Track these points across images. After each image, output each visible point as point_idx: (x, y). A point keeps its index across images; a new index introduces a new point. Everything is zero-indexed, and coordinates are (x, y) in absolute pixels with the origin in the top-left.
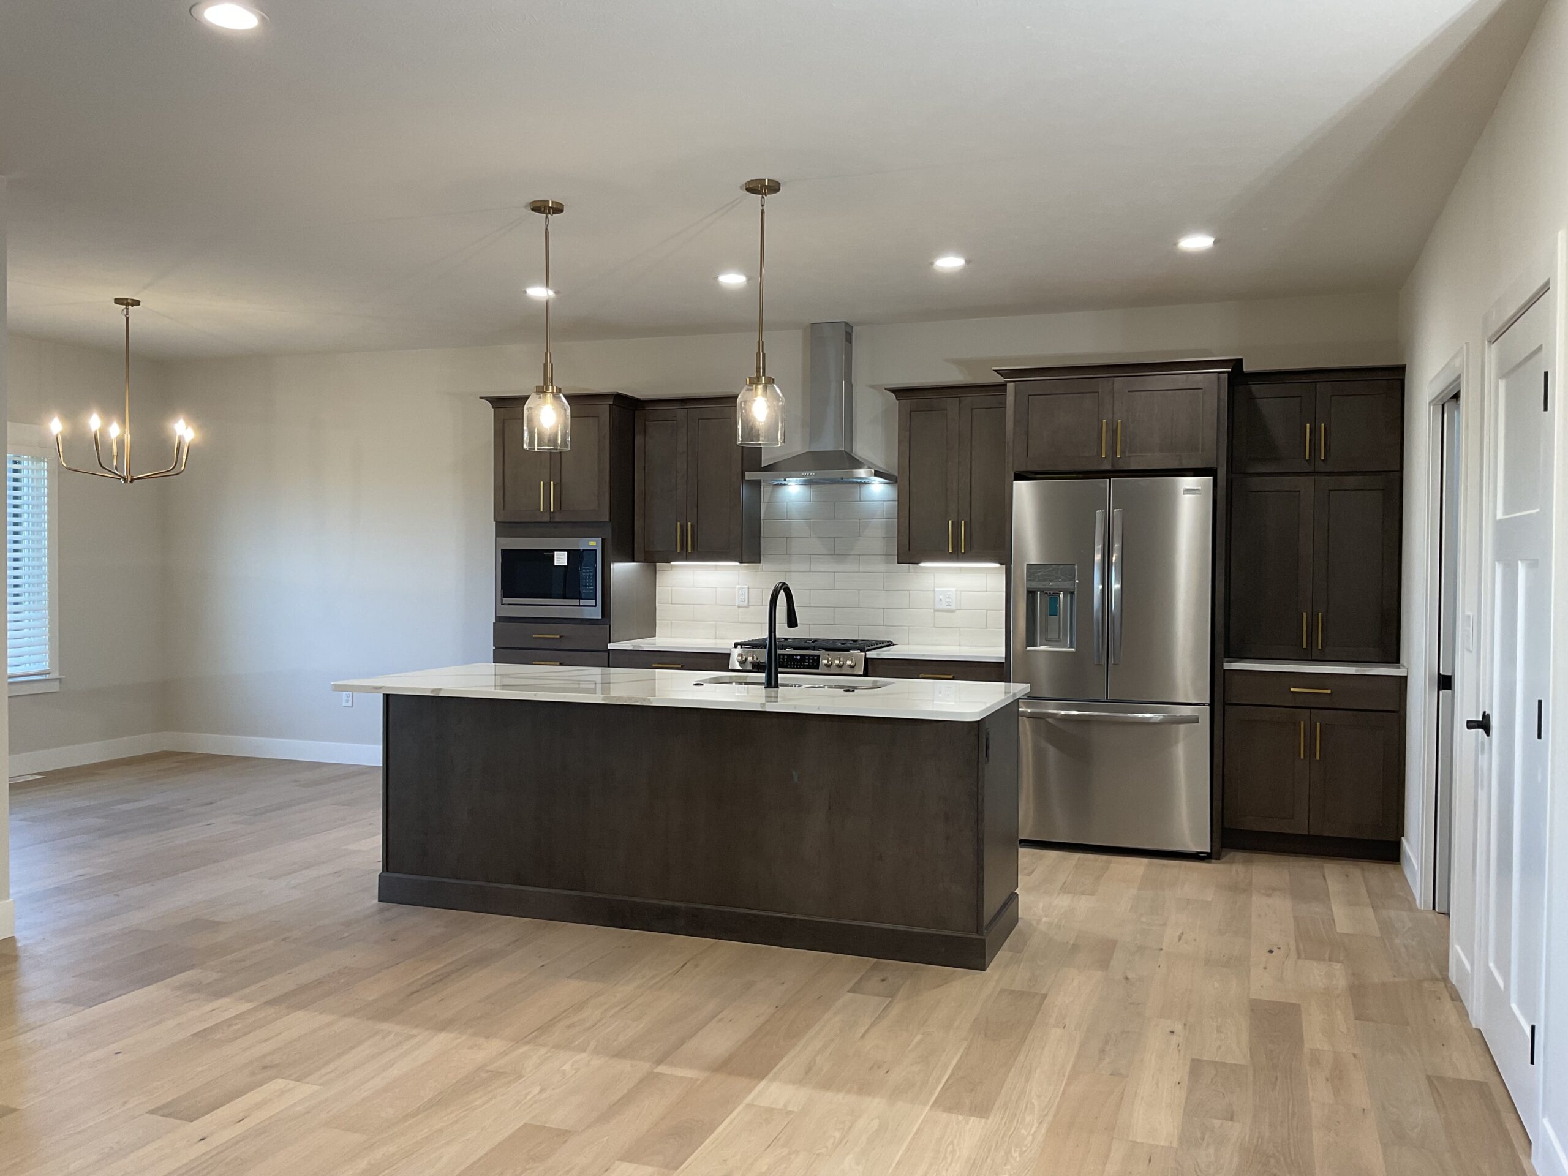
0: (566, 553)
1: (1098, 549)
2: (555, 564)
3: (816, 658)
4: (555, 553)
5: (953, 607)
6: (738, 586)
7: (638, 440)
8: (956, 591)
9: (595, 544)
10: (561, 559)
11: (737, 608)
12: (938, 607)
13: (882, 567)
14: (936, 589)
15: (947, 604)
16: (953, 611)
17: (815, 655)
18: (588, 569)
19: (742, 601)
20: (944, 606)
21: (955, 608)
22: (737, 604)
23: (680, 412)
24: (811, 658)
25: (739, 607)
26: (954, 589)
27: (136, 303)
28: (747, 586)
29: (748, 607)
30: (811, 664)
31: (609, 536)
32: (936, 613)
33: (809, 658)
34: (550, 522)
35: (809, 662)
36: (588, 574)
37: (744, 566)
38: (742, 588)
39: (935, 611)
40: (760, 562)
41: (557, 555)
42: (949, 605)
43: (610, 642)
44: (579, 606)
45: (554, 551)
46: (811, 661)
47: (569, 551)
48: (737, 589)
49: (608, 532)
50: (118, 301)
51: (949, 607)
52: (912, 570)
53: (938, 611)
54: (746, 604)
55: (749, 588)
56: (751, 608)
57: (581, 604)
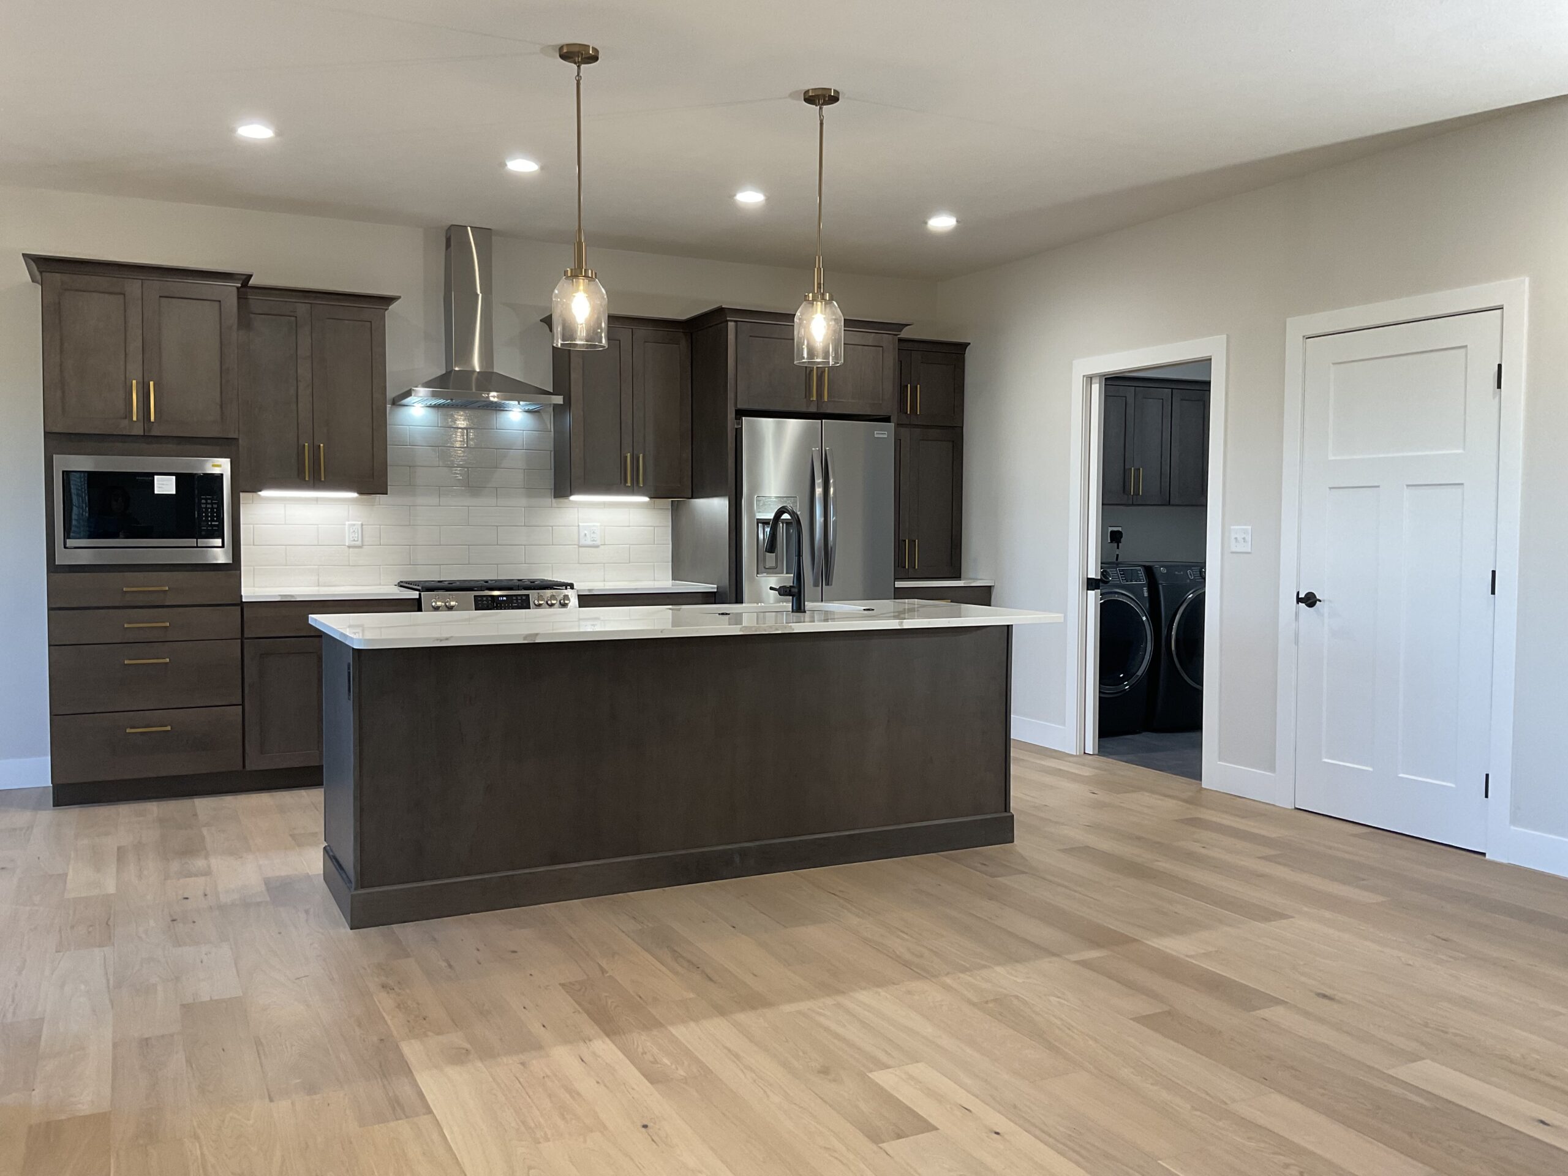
0: (174, 477)
1: (818, 484)
2: (156, 492)
3: (524, 598)
4: (156, 477)
5: (598, 543)
6: (347, 523)
8: (601, 526)
10: (165, 486)
11: (347, 549)
12: (582, 542)
13: (523, 501)
14: (580, 524)
15: (592, 539)
16: (597, 547)
17: (524, 595)
18: (209, 499)
19: (354, 540)
20: (589, 542)
21: (600, 544)
22: (347, 544)
24: (519, 598)
25: (349, 547)
26: (598, 524)
28: (360, 523)
30: (520, 605)
32: (580, 549)
33: (517, 598)
34: (144, 436)
35: (517, 602)
36: (209, 506)
39: (579, 546)
41: (158, 481)
42: (594, 541)
44: (197, 547)
45: (153, 475)
46: (519, 601)
48: (347, 526)
51: (594, 542)
52: (555, 505)
53: (582, 547)
55: (362, 525)
57: (199, 545)
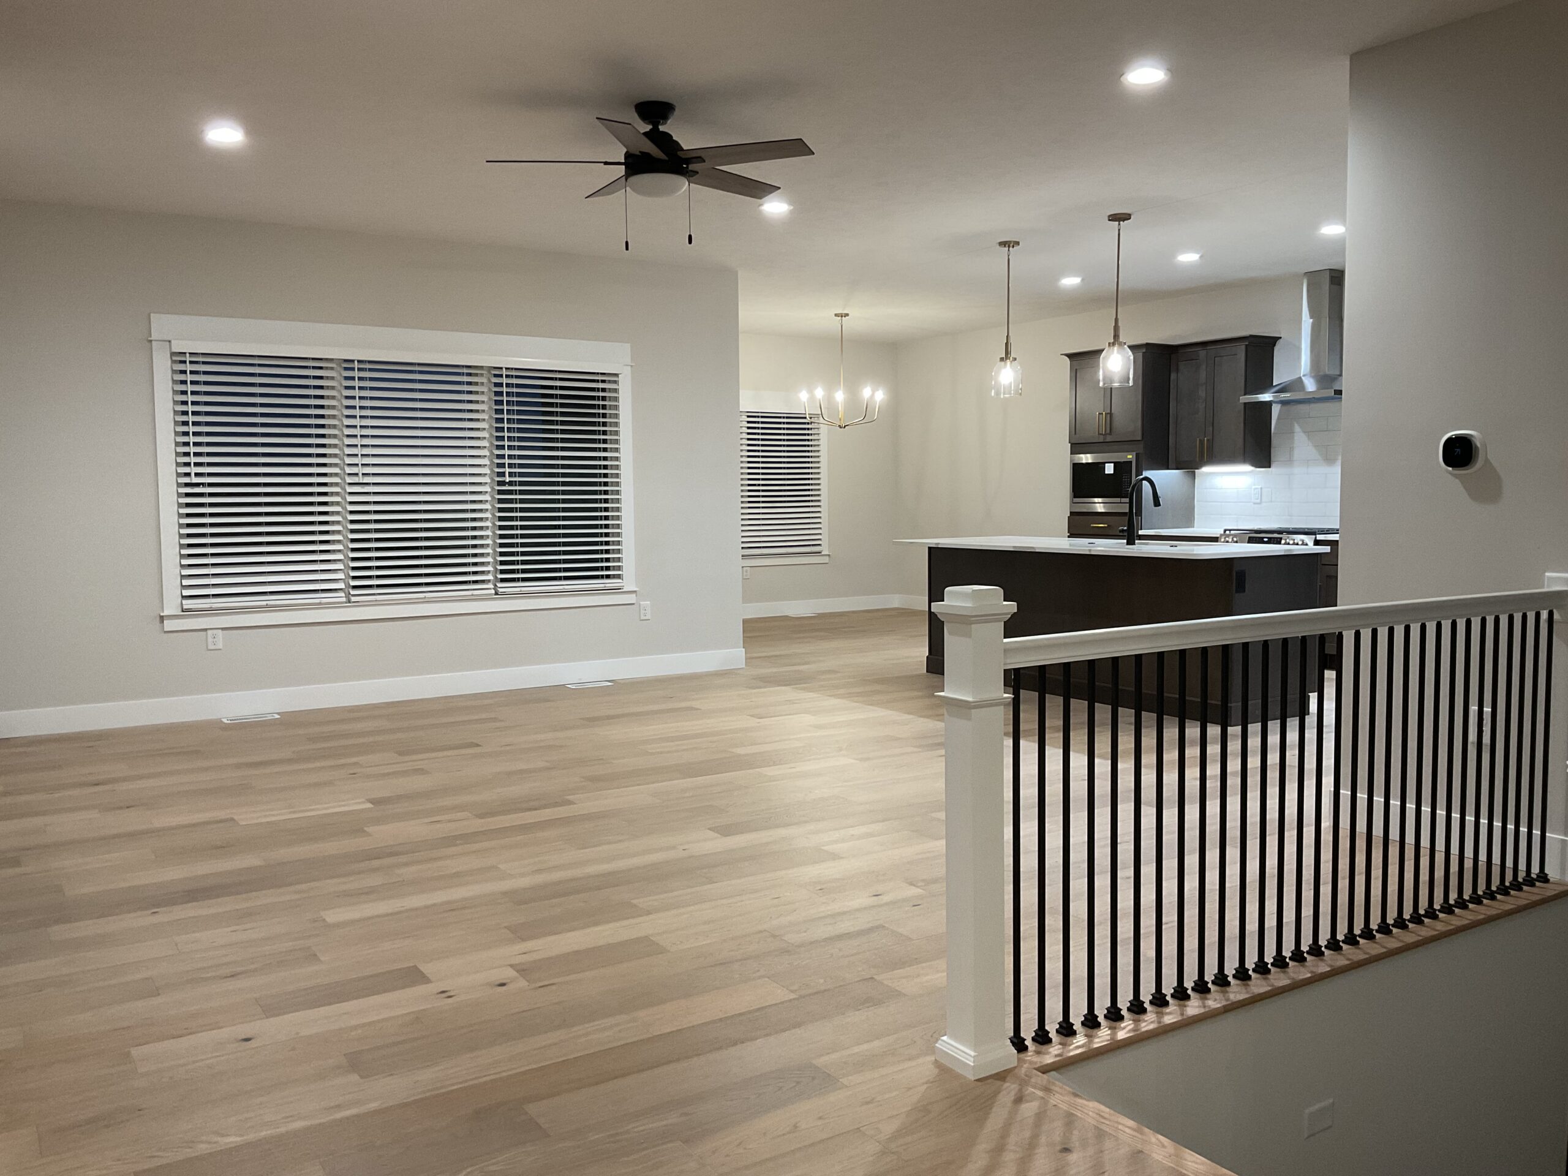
7: (1173, 376)
9: (1131, 457)
23: (1202, 353)
27: (847, 315)
29: (1260, 503)
31: (1141, 451)
37: (1260, 472)
38: (1257, 488)
40: (1270, 467)
43: (1141, 529)
47: (1115, 463)
49: (1141, 448)
50: (836, 315)
54: (1259, 501)
56: (1264, 504)
